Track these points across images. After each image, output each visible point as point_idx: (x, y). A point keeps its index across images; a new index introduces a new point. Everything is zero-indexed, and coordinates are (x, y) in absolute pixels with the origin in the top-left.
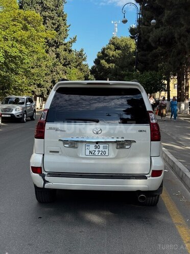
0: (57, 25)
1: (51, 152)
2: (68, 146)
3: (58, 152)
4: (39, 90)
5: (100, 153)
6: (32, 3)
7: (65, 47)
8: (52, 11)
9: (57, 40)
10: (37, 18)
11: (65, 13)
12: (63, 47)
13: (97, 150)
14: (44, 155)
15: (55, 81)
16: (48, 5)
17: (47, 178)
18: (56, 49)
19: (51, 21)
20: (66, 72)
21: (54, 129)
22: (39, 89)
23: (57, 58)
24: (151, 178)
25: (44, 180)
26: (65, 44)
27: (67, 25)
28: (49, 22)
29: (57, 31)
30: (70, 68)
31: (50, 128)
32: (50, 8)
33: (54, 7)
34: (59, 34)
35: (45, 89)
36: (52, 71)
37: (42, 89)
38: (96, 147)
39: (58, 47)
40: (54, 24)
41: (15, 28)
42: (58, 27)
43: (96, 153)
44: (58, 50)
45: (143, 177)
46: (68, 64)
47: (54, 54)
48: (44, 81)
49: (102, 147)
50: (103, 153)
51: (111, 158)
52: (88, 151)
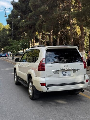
1: (48, 76)
2: (55, 73)
3: (51, 76)
5: (68, 75)
13: (66, 74)
14: (45, 78)
17: (48, 87)
21: (49, 66)
24: (86, 83)
25: (47, 88)
38: (66, 73)
43: (66, 75)
45: (82, 83)
49: (68, 72)
50: (69, 75)
51: (72, 77)
52: (63, 74)
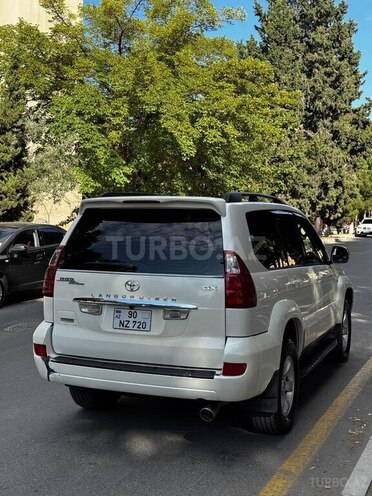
0: (335, 75)
1: (63, 319)
2: (86, 310)
3: (72, 320)
4: (295, 203)
5: (137, 325)
6: (286, 40)
7: (355, 116)
8: (326, 49)
9: (333, 104)
10: (262, 71)
11: (355, 51)
12: (351, 116)
13: (132, 319)
14: (53, 325)
15: (327, 184)
16: (317, 40)
17: (52, 365)
18: (331, 122)
19: (323, 70)
20: (355, 166)
21: (67, 280)
22: (295, 201)
23: (333, 139)
24: (222, 377)
26: (355, 111)
27: (361, 73)
28: (319, 73)
29: (335, 88)
30: (365, 157)
31: (62, 279)
32: (321, 46)
33: (330, 43)
34: (340, 93)
35: (307, 200)
36: (321, 166)
37: (300, 201)
38: (131, 315)
39: (337, 119)
40: (329, 75)
41: (219, 93)
42: (338, 79)
43: (131, 325)
44: (336, 123)
46: (360, 150)
47: (327, 132)
48: (304, 186)
49: (141, 316)
50: (142, 327)
51: (154, 336)
52: (117, 321)
